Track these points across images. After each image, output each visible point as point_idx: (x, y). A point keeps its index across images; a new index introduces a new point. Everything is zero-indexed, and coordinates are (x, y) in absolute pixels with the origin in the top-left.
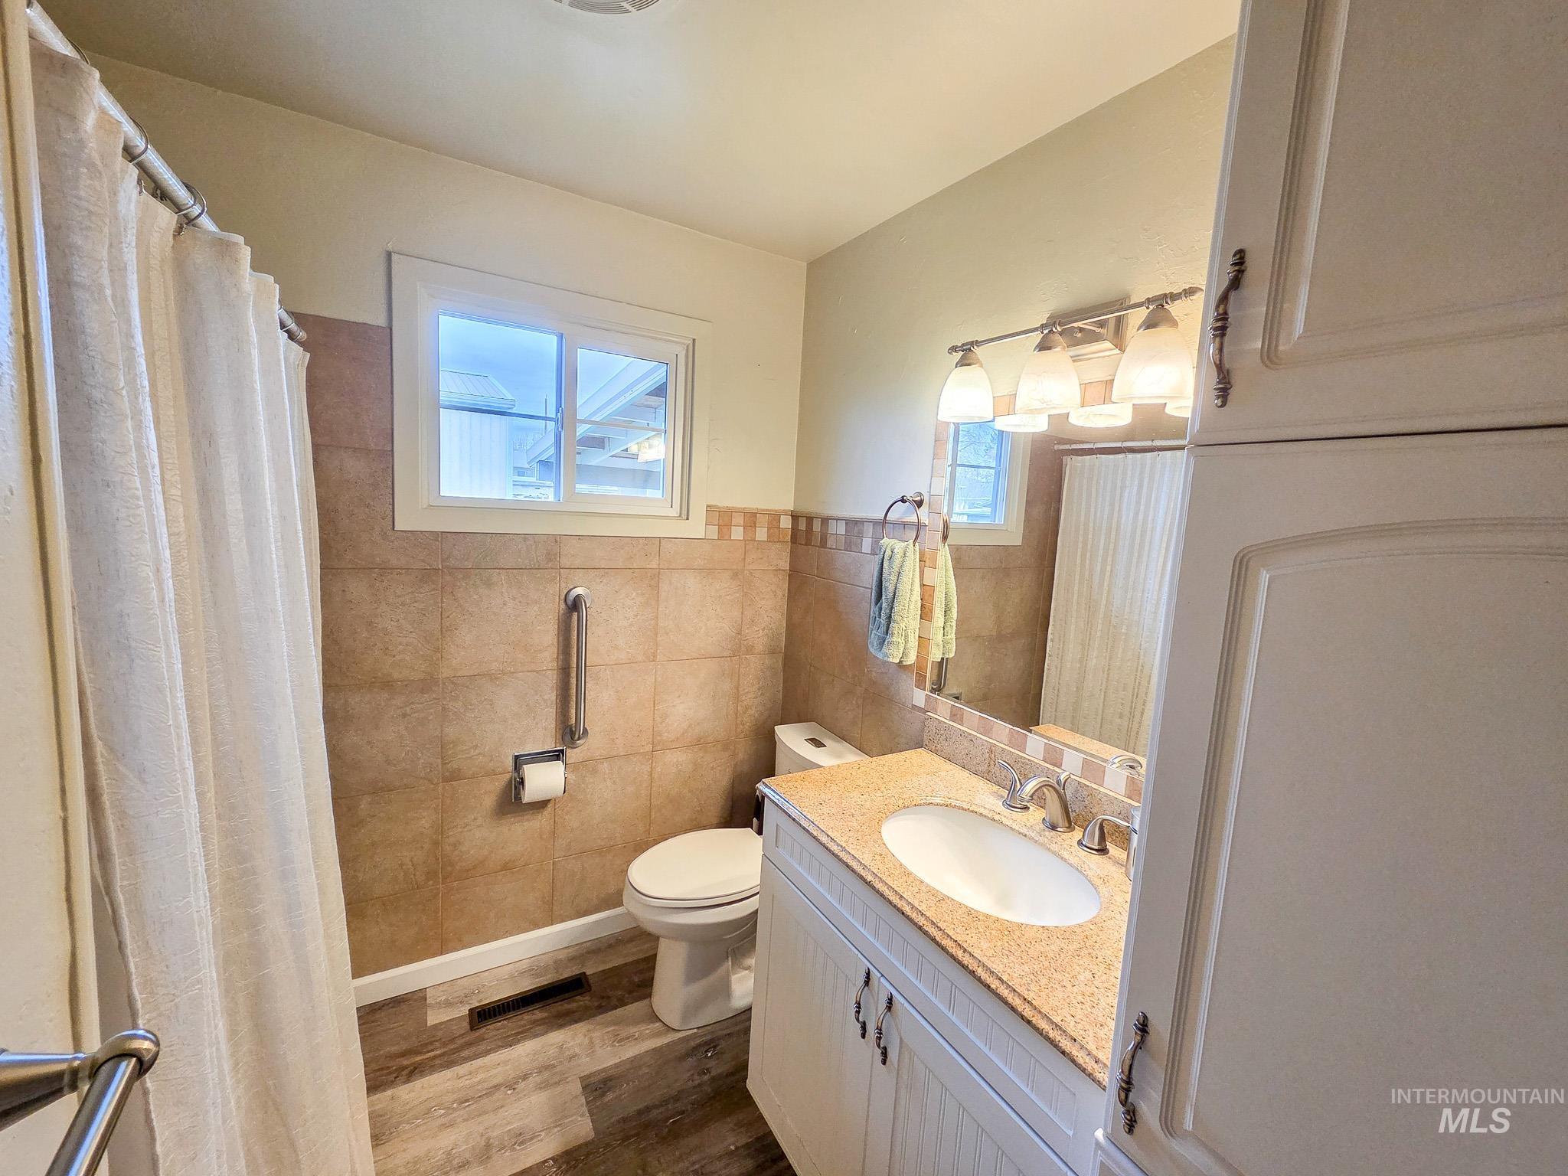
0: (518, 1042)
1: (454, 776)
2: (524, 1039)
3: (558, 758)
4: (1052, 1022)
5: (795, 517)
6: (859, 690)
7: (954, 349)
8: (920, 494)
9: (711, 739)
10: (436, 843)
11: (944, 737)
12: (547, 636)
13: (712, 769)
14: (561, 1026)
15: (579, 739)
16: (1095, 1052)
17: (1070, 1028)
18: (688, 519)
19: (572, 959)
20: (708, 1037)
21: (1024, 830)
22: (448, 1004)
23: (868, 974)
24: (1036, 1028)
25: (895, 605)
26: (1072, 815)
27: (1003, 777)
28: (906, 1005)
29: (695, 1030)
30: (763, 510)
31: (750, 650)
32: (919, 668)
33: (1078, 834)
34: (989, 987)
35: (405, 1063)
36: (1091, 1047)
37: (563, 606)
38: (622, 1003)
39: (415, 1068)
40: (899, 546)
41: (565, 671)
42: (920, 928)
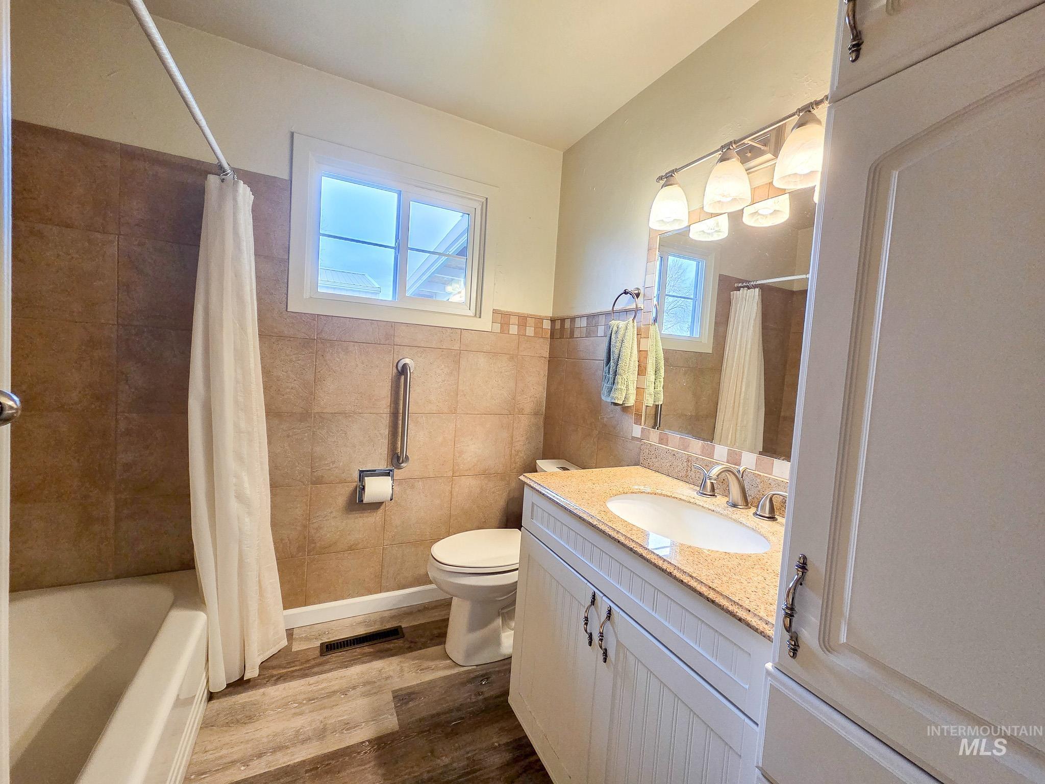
0: (352, 665)
1: (318, 481)
2: (356, 664)
3: (388, 474)
4: (731, 600)
5: (553, 321)
6: (595, 432)
7: (661, 176)
8: (638, 289)
9: (492, 471)
10: (305, 526)
11: (654, 456)
12: (384, 391)
13: (493, 493)
14: (381, 658)
15: (402, 462)
16: (766, 618)
17: (746, 604)
18: (480, 317)
19: (393, 617)
20: (484, 672)
21: (712, 508)
22: (307, 639)
23: (594, 596)
24: (719, 606)
25: (620, 362)
26: (749, 499)
27: (697, 478)
28: (621, 613)
29: (475, 667)
30: (531, 315)
31: (521, 411)
32: (637, 410)
33: (753, 510)
34: (682, 581)
35: (275, 672)
36: (762, 614)
37: (395, 370)
38: (425, 646)
39: (281, 677)
40: (622, 324)
41: (395, 415)
42: (631, 549)
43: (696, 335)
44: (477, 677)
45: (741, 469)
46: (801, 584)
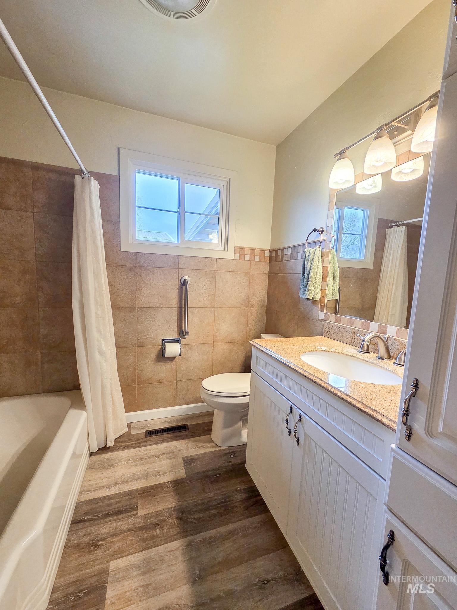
0: (161, 443)
1: (141, 345)
2: (164, 442)
3: (178, 342)
4: (373, 409)
5: (271, 252)
6: (296, 317)
7: (336, 155)
8: (322, 228)
9: (236, 341)
10: (135, 369)
11: (332, 330)
12: (174, 295)
13: (237, 353)
14: (176, 440)
15: (185, 335)
16: (394, 419)
17: (382, 411)
18: (227, 251)
19: (183, 419)
20: (232, 450)
21: (367, 360)
22: (138, 428)
23: (292, 408)
24: (365, 412)
25: (310, 273)
26: (391, 355)
27: (359, 343)
28: (307, 417)
29: (227, 448)
30: (257, 248)
31: (252, 306)
32: (321, 303)
33: (394, 361)
34: (343, 398)
35: (122, 444)
36: (392, 417)
37: (180, 283)
38: (200, 435)
39: (125, 447)
40: (312, 250)
41: (180, 308)
42: (313, 381)
43: (363, 257)
44: (229, 453)
45: (386, 336)
46: (414, 396)
